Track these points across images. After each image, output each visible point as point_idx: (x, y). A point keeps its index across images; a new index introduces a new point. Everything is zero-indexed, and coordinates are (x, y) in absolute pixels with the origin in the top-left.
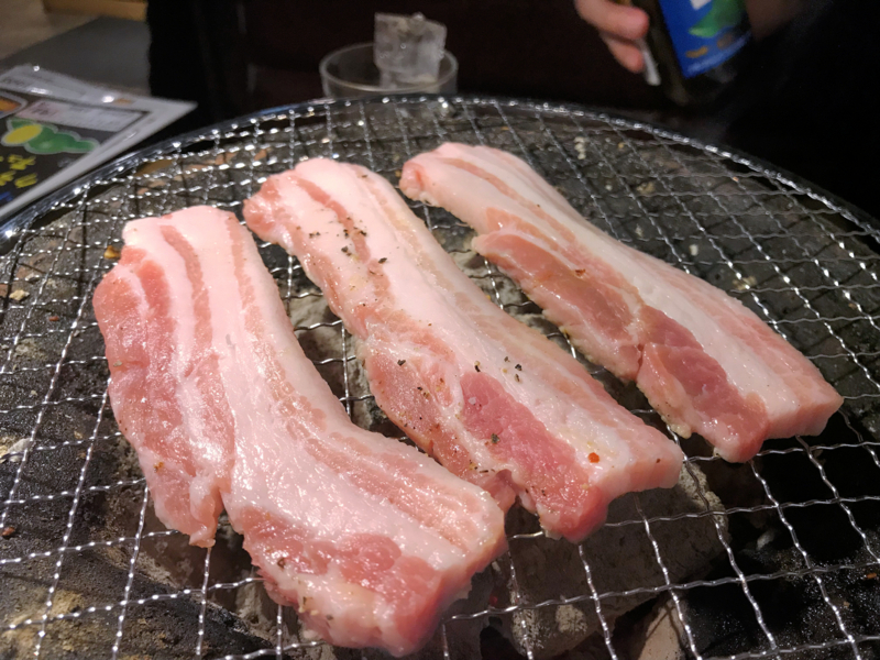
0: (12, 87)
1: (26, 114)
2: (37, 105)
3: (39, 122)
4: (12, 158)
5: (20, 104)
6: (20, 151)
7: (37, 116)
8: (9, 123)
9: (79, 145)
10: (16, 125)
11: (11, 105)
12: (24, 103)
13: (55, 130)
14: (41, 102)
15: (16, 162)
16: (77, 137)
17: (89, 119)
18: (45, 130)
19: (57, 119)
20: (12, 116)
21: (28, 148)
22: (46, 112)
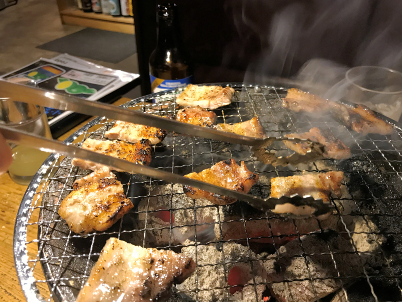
0: (59, 63)
1: (65, 76)
2: (70, 72)
3: (71, 80)
5: (62, 71)
7: (70, 77)
8: (58, 79)
9: (89, 91)
10: (61, 81)
11: (59, 71)
12: (65, 71)
13: (78, 84)
14: (72, 71)
16: (87, 87)
17: (93, 80)
18: (74, 83)
19: (79, 79)
20: (59, 76)
21: (67, 91)
22: (74, 75)
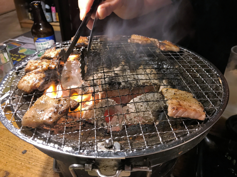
1: (23, 46)
2: (25, 45)
4: (21, 56)
5: (21, 45)
6: (23, 54)
7: (26, 47)
8: (19, 48)
10: (21, 49)
12: (22, 44)
13: (30, 50)
14: (27, 44)
15: (22, 56)
18: (28, 50)
19: (30, 47)
20: (20, 47)
21: (24, 54)
22: (28, 46)
